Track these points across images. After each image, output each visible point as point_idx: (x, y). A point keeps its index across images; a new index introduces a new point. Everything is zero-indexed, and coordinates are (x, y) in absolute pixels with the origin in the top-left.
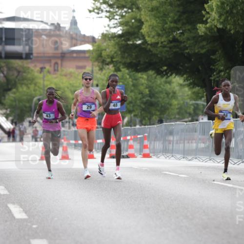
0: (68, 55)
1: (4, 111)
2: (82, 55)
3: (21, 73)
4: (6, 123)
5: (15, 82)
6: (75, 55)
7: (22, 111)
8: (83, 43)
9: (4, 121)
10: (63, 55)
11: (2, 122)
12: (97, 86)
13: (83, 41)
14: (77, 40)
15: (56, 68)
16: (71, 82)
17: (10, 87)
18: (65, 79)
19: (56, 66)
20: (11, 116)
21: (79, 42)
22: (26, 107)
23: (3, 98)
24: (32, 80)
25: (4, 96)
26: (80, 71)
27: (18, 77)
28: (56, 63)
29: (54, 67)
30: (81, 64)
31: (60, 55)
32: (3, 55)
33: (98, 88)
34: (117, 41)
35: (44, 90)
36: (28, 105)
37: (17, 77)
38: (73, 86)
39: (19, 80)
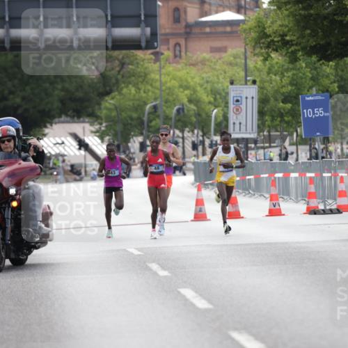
0: (196, 30)
1: (97, 127)
2: (220, 29)
3: (125, 66)
4: (99, 147)
5: (117, 81)
6: (208, 30)
7: (125, 125)
8: (221, 9)
9: (96, 143)
10: (188, 30)
11: (94, 144)
12: (254, 82)
13: (221, 6)
14: (210, 4)
15: (178, 53)
16: (204, 75)
17: (108, 88)
18: (193, 71)
19: (178, 48)
20: (108, 135)
21: (214, 8)
22: (132, 119)
23: (97, 107)
24: (144, 77)
25: (99, 104)
26: (217, 55)
27: (121, 73)
28: (178, 44)
29: (175, 51)
30: (218, 44)
31: (182, 31)
32: (110, 45)
33: (256, 86)
34: (292, 10)
35: (161, 90)
36: (135, 115)
37: (119, 72)
38: (207, 82)
39: (123, 77)
